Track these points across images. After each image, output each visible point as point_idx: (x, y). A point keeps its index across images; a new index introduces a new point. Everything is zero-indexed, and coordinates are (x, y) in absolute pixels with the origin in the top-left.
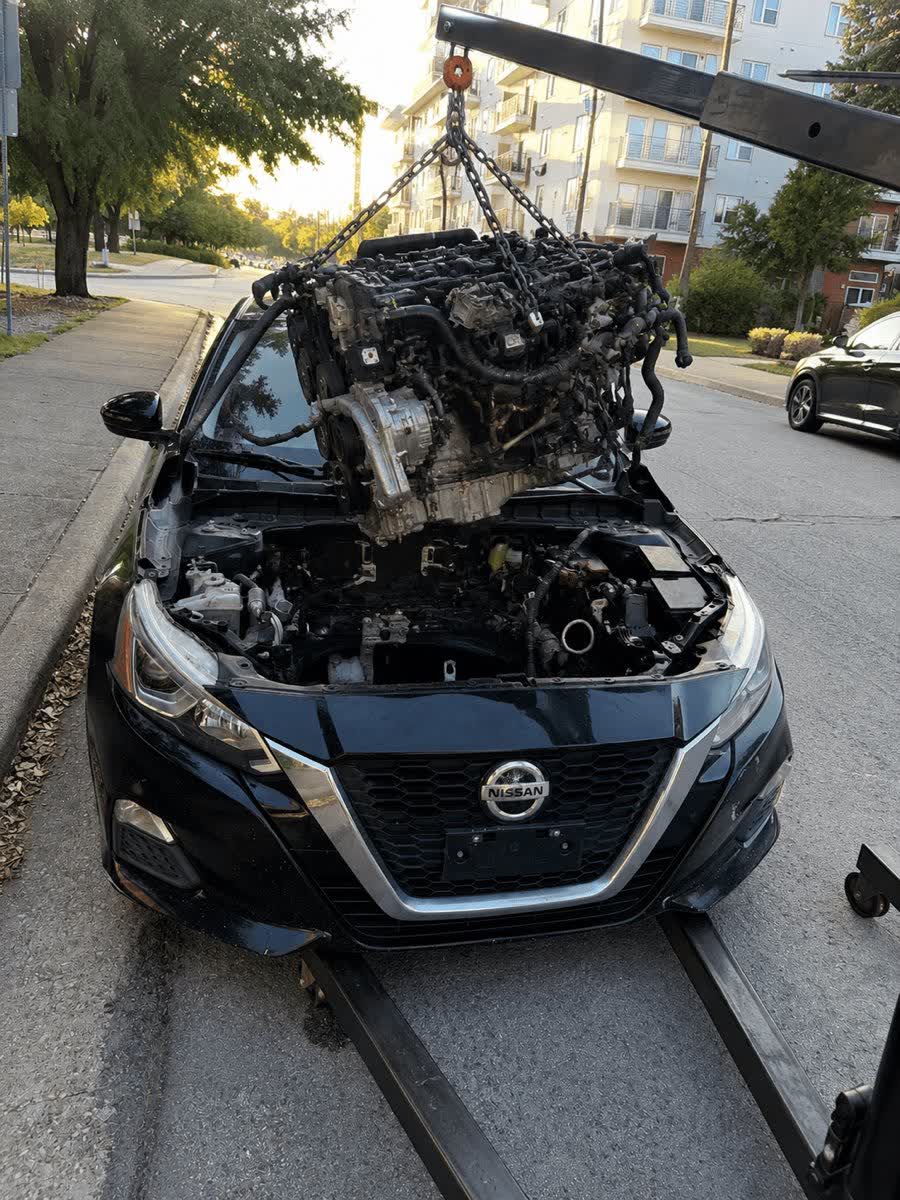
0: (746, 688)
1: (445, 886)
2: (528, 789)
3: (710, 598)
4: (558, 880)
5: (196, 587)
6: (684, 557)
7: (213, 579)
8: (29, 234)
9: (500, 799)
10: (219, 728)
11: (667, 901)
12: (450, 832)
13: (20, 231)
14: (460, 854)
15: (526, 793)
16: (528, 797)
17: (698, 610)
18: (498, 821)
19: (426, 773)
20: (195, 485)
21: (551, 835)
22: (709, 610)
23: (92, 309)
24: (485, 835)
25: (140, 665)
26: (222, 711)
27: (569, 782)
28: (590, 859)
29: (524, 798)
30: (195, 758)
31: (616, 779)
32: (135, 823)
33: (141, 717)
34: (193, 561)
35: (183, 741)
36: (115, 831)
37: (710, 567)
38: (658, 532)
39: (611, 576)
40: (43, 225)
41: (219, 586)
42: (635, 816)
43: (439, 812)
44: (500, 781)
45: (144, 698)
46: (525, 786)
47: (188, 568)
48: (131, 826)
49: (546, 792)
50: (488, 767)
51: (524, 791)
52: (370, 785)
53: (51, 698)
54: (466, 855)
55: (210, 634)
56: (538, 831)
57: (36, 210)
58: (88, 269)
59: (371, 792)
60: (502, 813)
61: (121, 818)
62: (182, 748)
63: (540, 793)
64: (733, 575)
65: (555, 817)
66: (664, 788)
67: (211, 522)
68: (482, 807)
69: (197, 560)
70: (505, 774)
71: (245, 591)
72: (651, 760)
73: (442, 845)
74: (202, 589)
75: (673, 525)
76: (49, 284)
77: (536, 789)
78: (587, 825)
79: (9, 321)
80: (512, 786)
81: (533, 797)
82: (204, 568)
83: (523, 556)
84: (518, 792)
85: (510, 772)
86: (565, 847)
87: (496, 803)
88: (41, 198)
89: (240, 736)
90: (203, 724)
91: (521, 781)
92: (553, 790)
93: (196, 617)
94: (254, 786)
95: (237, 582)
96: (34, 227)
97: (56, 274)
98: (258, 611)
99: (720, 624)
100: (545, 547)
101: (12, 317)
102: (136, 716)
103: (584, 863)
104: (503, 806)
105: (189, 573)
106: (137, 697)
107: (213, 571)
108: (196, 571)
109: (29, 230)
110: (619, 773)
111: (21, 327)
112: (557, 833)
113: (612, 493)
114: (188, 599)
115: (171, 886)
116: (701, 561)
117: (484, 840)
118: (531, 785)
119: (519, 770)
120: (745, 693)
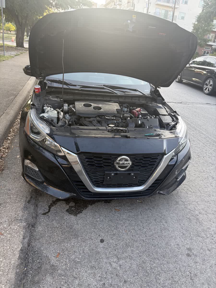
0: (181, 142)
1: (104, 185)
2: (126, 163)
3: (173, 121)
4: (132, 185)
5: (46, 111)
6: (167, 111)
7: (50, 109)
8: (11, 32)
9: (119, 165)
10: (50, 144)
11: (158, 192)
12: (106, 172)
13: (8, 31)
14: (108, 178)
15: (126, 164)
16: (126, 165)
17: (170, 123)
18: (118, 170)
19: (101, 157)
20: (47, 88)
21: (131, 174)
22: (173, 123)
23: (25, 50)
24: (115, 173)
25: (31, 128)
26: (51, 140)
27: (137, 162)
28: (140, 181)
29: (125, 165)
30: (44, 151)
31: (148, 162)
32: (29, 165)
33: (31, 141)
34: (46, 105)
35: (41, 146)
36: (24, 167)
37: (174, 114)
38: (161, 105)
39: (149, 115)
40: (14, 30)
41: (52, 111)
42: (152, 171)
43: (104, 167)
44: (119, 161)
45: (32, 136)
46: (125, 162)
47: (44, 107)
48: (28, 166)
49: (131, 164)
50: (117, 157)
51: (125, 164)
52: (87, 160)
53: (10, 135)
54: (110, 178)
55: (49, 122)
56: (128, 173)
57: (12, 26)
58: (24, 41)
59: (87, 161)
60: (119, 168)
61: (26, 164)
62: (41, 148)
63: (129, 164)
64: (179, 116)
65: (132, 170)
66: (160, 165)
67: (51, 96)
68: (114, 167)
69: (47, 105)
70: (121, 159)
71: (58, 113)
72: (157, 158)
73: (104, 175)
74: (48, 112)
75: (164, 104)
76: (15, 44)
77: (128, 163)
78: (141, 173)
79: (4, 52)
80: (122, 162)
81: (127, 165)
82: (48, 107)
83: (127, 109)
84: (124, 164)
85: (122, 159)
86: (134, 177)
87: (118, 166)
88: (13, 23)
89: (56, 146)
90: (46, 143)
91: (125, 161)
92: (133, 164)
93: (46, 118)
94: (58, 158)
95: (57, 111)
96: (12, 31)
97: (16, 42)
98: (61, 118)
99: (176, 127)
100: (133, 107)
101: (5, 52)
102: (30, 141)
103: (139, 182)
104: (119, 167)
105: (44, 108)
106: (30, 136)
107: (51, 108)
108: (46, 107)
109: (10, 31)
110: (149, 160)
111: (7, 54)
112: (133, 174)
113: (150, 96)
114: (44, 114)
115: (38, 181)
116: (171, 112)
117: (115, 175)
118: (127, 162)
119: (124, 158)
120: (181, 144)
